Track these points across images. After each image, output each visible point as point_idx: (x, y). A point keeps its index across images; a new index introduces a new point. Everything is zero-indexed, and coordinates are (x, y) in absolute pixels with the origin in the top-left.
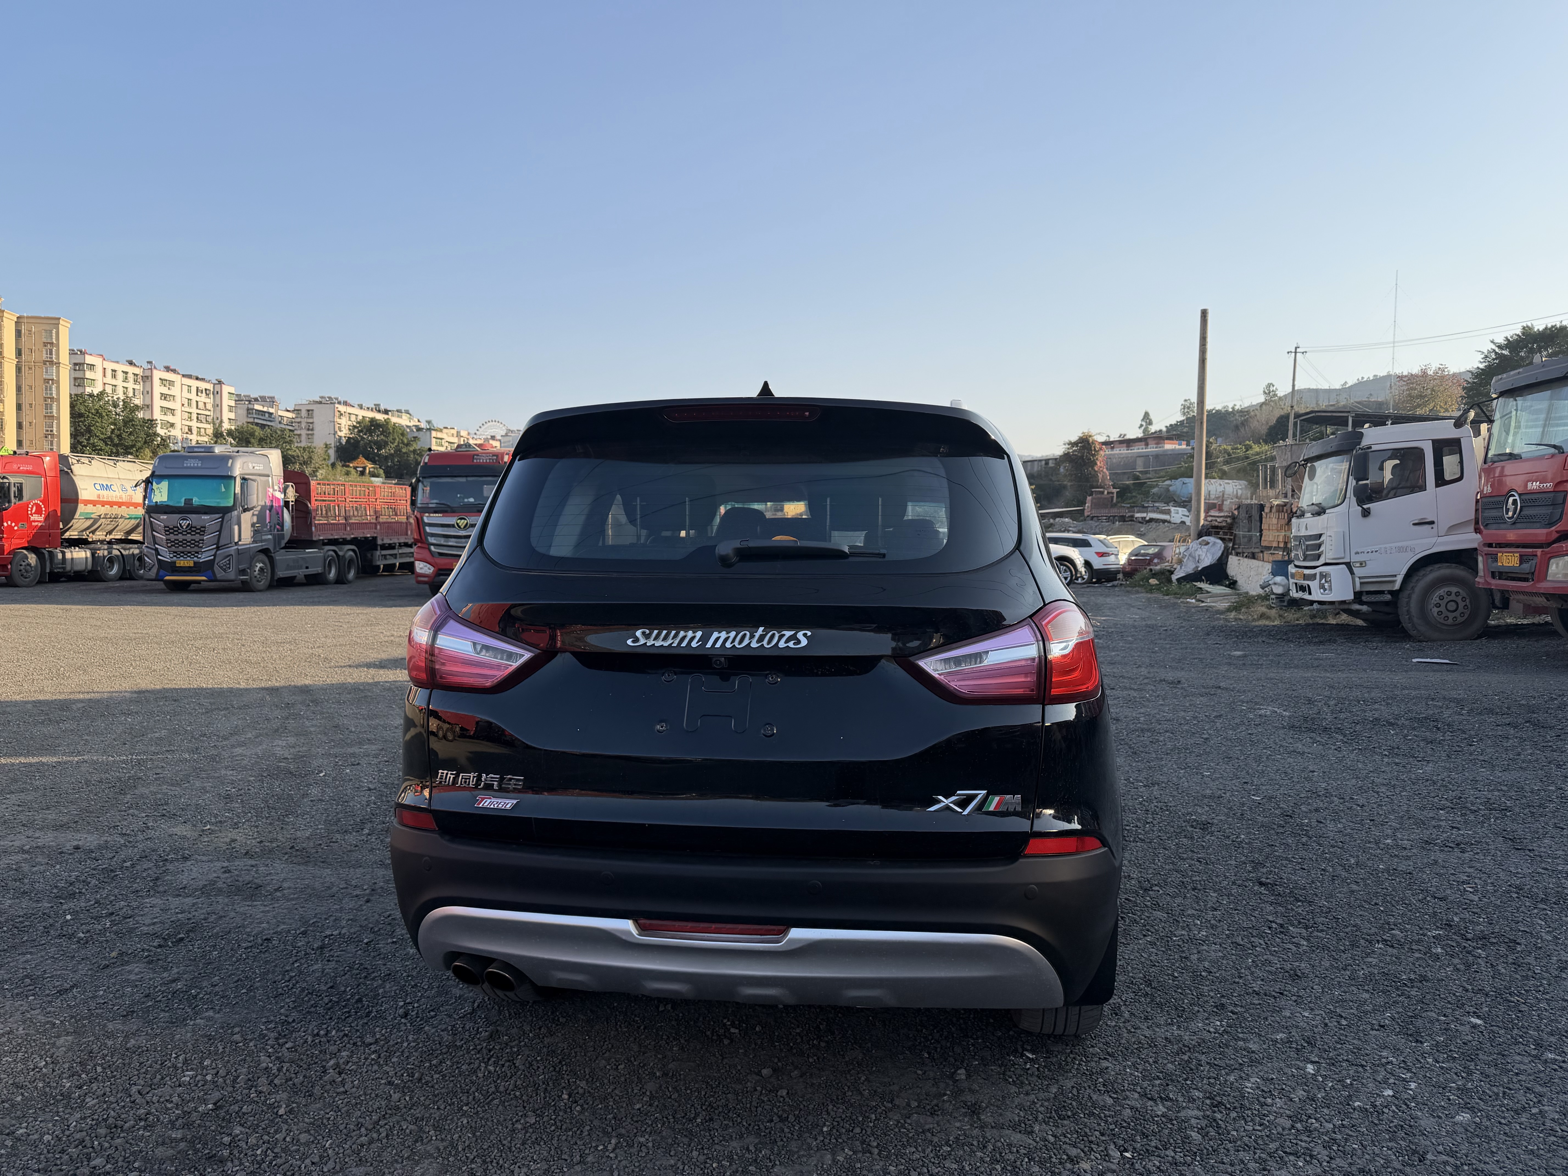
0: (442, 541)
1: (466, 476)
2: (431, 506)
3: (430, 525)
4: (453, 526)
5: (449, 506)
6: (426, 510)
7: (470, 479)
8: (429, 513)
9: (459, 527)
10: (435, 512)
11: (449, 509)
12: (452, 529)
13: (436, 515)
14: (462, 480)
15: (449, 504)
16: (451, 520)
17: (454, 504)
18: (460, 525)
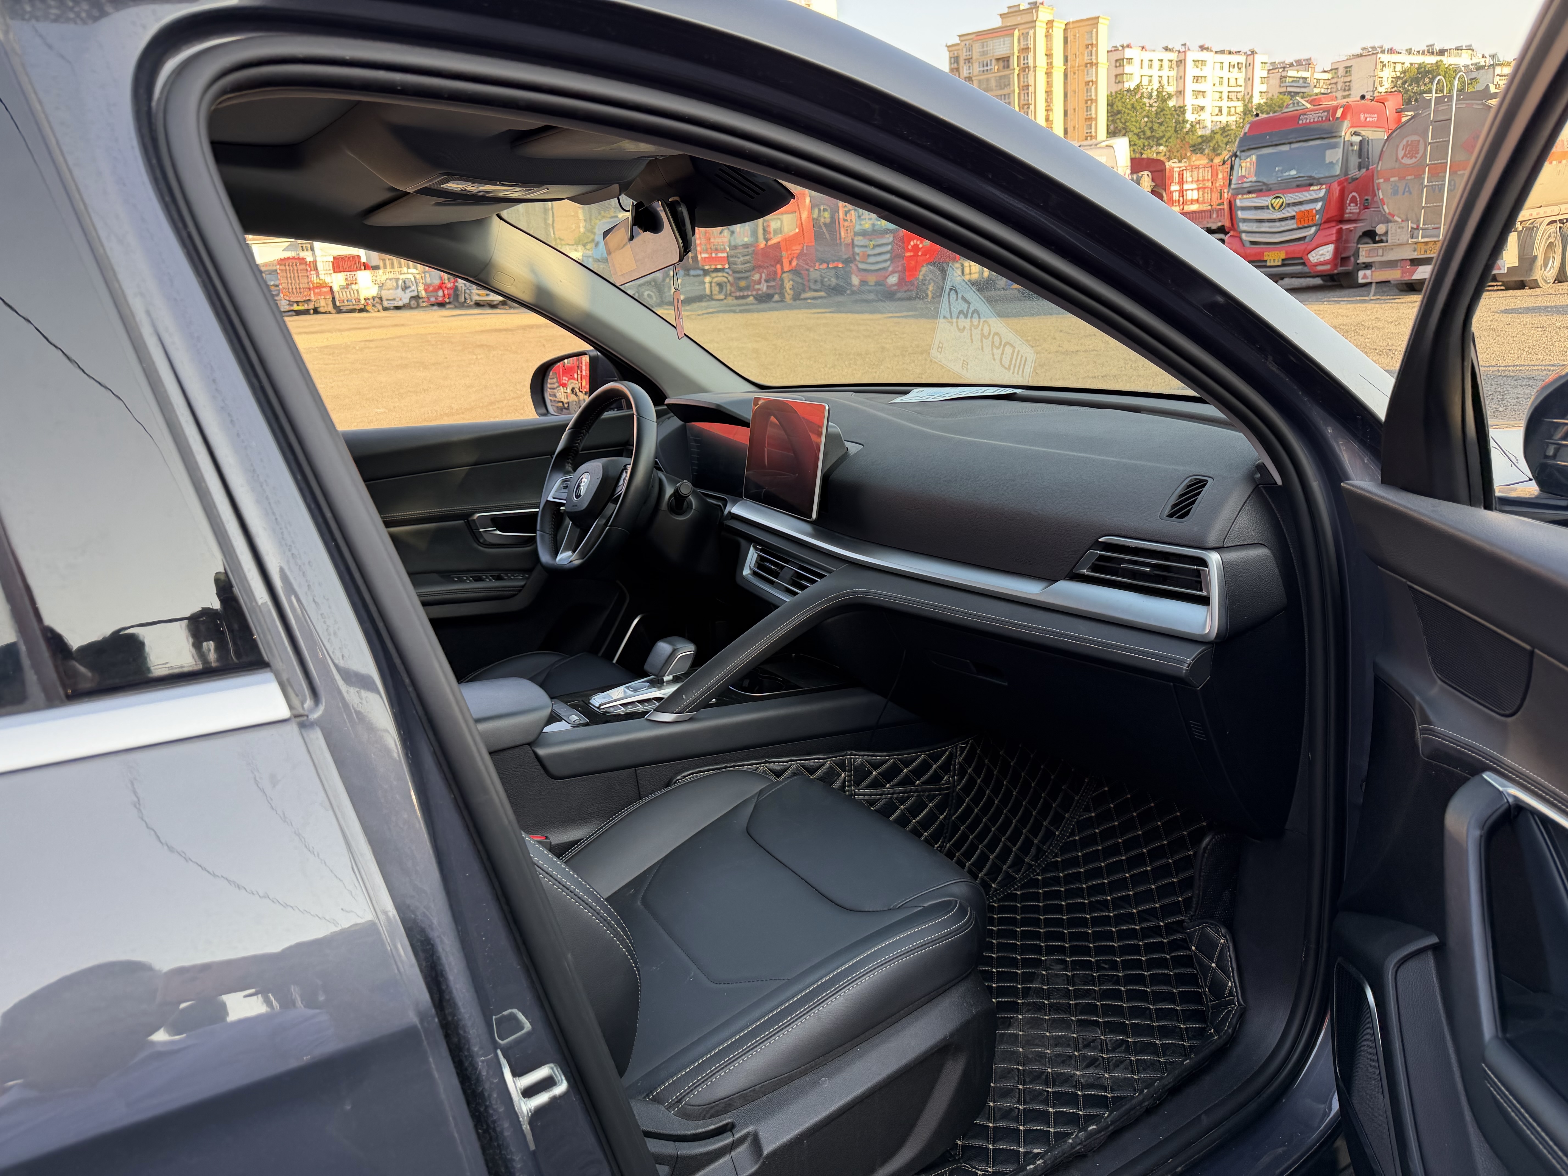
0: (1254, 227)
1: (1290, 143)
2: (1245, 185)
3: (1243, 209)
4: (1267, 207)
5: (1264, 184)
6: (1240, 191)
7: (1294, 146)
8: (1243, 194)
9: (1274, 208)
10: (1249, 192)
11: (1264, 187)
12: (1266, 211)
13: (1250, 196)
14: (1286, 148)
15: (1265, 180)
16: (1265, 201)
17: (1271, 180)
18: (1274, 205)
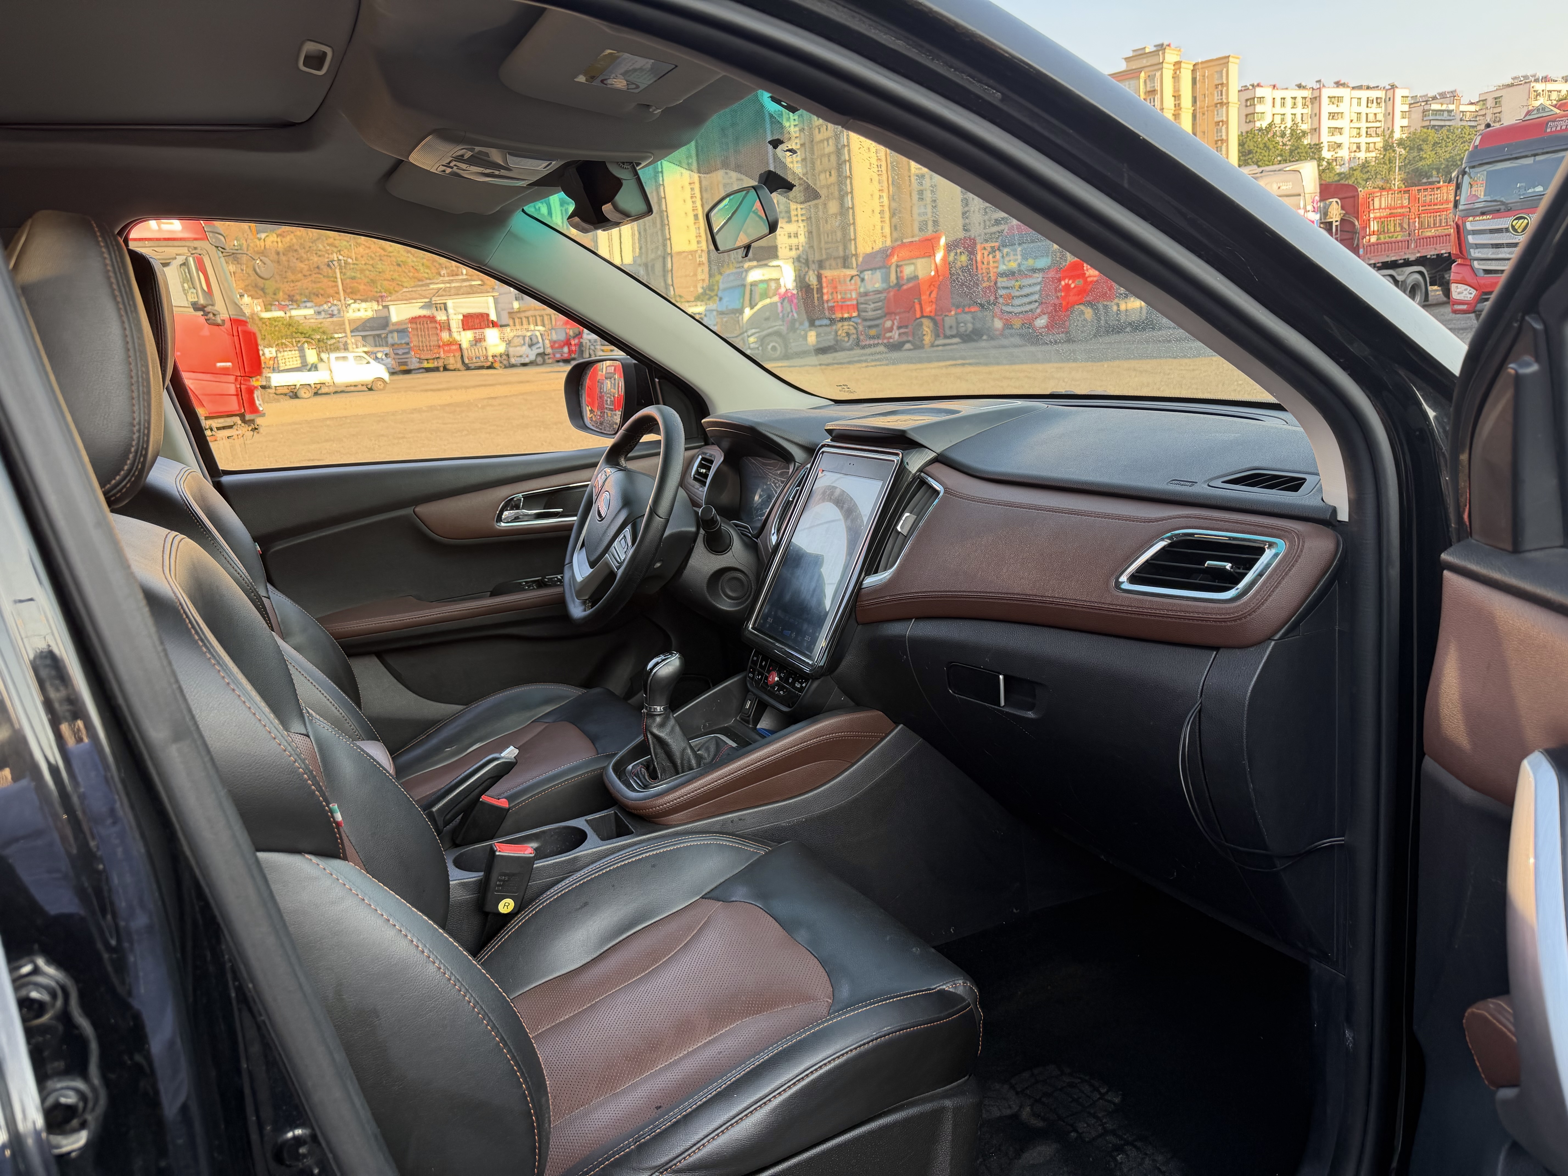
0: (1489, 253)
1: (1535, 155)
2: (1477, 205)
3: (1475, 232)
4: (1507, 230)
5: (1503, 203)
6: (1471, 213)
7: (1538, 158)
8: (1474, 216)
9: (1516, 230)
10: (1483, 214)
11: (1502, 207)
12: (1505, 234)
13: (1485, 217)
14: (1529, 161)
15: (1503, 199)
16: (1505, 222)
17: (1511, 199)
18: (1516, 227)
